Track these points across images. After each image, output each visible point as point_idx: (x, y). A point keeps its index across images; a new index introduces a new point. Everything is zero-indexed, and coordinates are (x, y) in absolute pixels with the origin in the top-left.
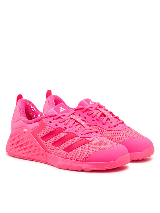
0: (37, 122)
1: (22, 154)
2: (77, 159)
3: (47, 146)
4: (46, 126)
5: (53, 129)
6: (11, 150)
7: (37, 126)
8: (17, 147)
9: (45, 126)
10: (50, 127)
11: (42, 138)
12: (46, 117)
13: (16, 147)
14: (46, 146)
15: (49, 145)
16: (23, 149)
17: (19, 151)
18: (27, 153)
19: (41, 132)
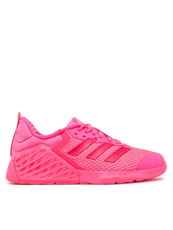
0: (59, 136)
1: (41, 178)
2: (126, 169)
3: (79, 161)
4: (72, 139)
5: (82, 141)
6: (21, 176)
7: (60, 140)
8: (31, 171)
9: (70, 138)
10: (78, 139)
11: (68, 153)
12: (70, 129)
13: (28, 172)
14: (76, 162)
15: (82, 160)
16: (42, 171)
17: (36, 175)
18: (47, 176)
19: (66, 147)
